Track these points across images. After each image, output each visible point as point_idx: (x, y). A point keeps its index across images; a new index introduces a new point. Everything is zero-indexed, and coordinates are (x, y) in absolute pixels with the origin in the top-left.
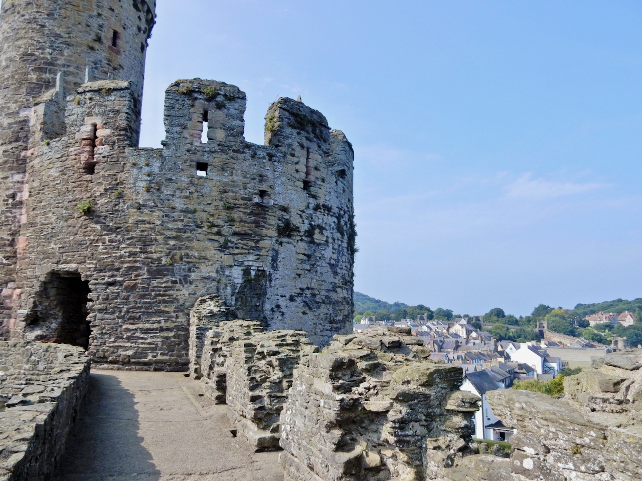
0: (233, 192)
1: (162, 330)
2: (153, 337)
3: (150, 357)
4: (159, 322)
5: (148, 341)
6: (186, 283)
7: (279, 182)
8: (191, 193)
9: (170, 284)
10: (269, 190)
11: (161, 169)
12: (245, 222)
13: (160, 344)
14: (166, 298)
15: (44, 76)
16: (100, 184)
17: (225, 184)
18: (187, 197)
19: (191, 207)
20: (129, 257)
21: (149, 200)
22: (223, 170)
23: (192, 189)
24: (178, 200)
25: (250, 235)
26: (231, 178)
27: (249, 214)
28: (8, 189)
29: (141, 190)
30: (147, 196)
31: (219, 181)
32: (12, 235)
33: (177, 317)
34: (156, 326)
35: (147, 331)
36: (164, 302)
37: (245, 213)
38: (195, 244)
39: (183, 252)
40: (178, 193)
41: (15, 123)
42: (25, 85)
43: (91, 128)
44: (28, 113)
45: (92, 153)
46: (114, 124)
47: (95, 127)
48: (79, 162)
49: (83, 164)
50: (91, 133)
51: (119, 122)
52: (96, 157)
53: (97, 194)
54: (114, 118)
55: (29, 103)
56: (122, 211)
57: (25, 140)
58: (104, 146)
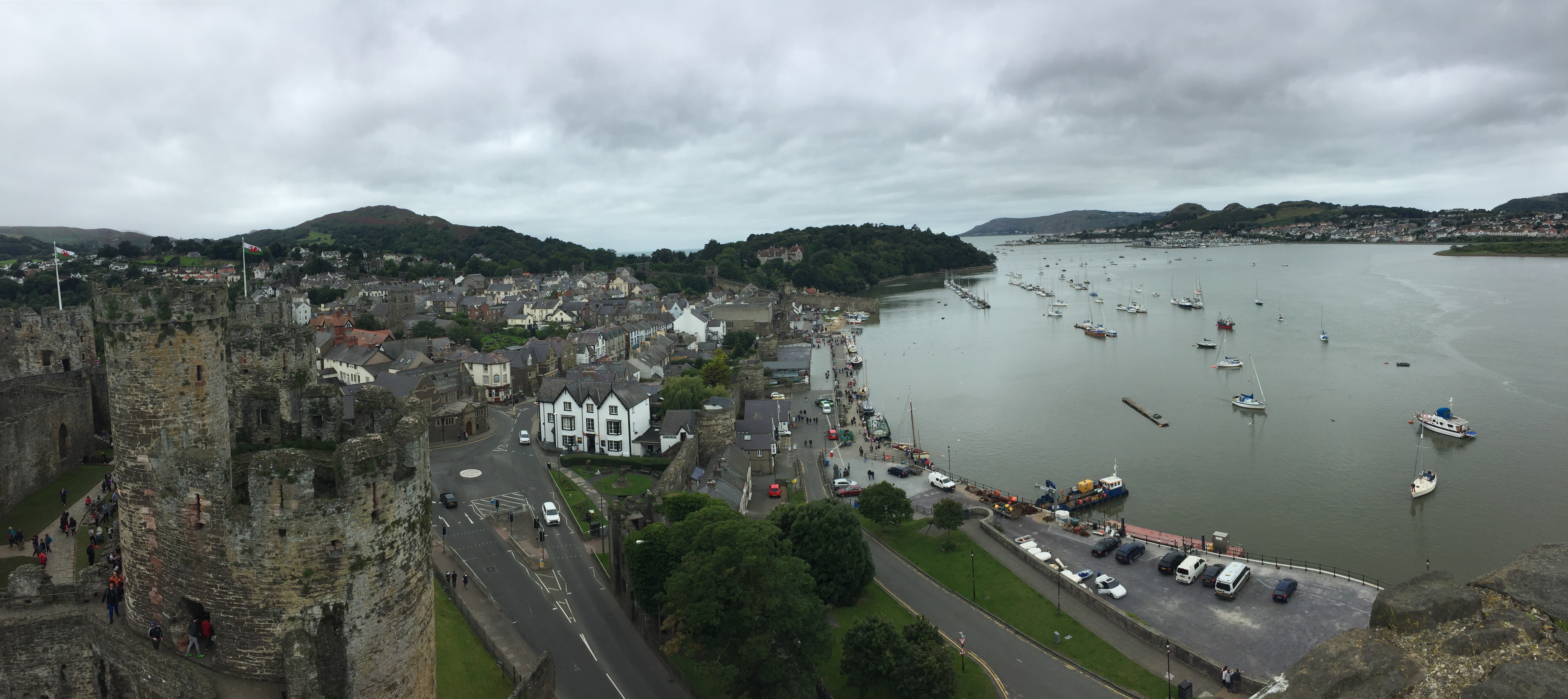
0: (309, 549)
1: (265, 654)
2: (259, 659)
3: (258, 673)
4: (262, 649)
5: (257, 661)
6: (279, 622)
7: (349, 528)
8: (276, 555)
9: (267, 623)
10: (340, 539)
11: (251, 536)
12: (322, 570)
13: (264, 665)
14: (265, 633)
15: (151, 429)
16: (209, 544)
17: (302, 544)
19: (278, 566)
20: (236, 601)
21: (245, 560)
22: (299, 533)
23: (277, 552)
24: (267, 561)
25: (327, 579)
26: (306, 538)
27: (323, 563)
28: (140, 519)
29: (238, 553)
30: (243, 557)
31: (297, 542)
32: (148, 554)
33: (275, 646)
34: (260, 652)
35: (254, 655)
36: (265, 635)
37: (320, 563)
38: (283, 593)
39: (275, 600)
40: (266, 556)
41: (136, 466)
42: (138, 436)
43: (195, 496)
44: (143, 459)
45: (199, 517)
46: (212, 497)
47: (198, 497)
48: (190, 522)
49: (193, 524)
50: (196, 501)
51: (216, 497)
52: (202, 521)
53: (207, 551)
54: (211, 492)
55: (143, 451)
56: (227, 567)
57: (145, 481)
58: (207, 514)
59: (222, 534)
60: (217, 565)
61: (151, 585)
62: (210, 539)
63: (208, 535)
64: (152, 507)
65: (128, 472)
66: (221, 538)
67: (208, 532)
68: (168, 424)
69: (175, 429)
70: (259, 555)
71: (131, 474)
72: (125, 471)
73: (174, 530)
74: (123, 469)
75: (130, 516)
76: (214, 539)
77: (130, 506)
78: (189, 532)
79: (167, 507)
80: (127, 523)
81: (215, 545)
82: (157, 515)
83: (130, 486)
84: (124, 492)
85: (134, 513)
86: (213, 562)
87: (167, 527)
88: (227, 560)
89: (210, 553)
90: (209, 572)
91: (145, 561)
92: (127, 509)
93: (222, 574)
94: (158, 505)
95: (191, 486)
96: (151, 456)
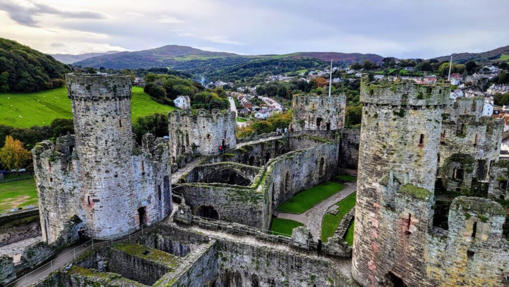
0: (490, 270)
11: (445, 249)
15: (384, 168)
16: (413, 246)
17: (485, 265)
18: (460, 268)
19: (462, 274)
22: (485, 257)
23: (464, 264)
24: (454, 268)
28: (369, 219)
29: (434, 257)
30: (437, 260)
31: (481, 263)
32: (371, 240)
40: (455, 264)
41: (371, 188)
42: (375, 171)
43: (408, 215)
44: (376, 185)
45: (408, 227)
46: (420, 218)
47: (410, 215)
48: (402, 229)
49: (404, 231)
50: (408, 218)
51: (422, 218)
52: (410, 230)
53: (411, 249)
54: (420, 214)
55: (377, 180)
56: (424, 263)
57: (375, 198)
58: (414, 227)
59: (424, 242)
60: (417, 260)
61: (369, 258)
62: (414, 243)
63: (413, 240)
64: (378, 214)
65: (366, 191)
66: (422, 245)
67: (414, 238)
68: (395, 167)
69: (399, 171)
70: (449, 263)
71: (367, 192)
72: (364, 190)
73: (390, 231)
74: (362, 188)
75: (363, 216)
76: (417, 243)
77: (363, 210)
78: (400, 234)
79: (388, 216)
80: (360, 220)
81: (417, 247)
82: (380, 219)
83: (365, 198)
84: (361, 201)
85: (365, 214)
86: (414, 257)
87: (385, 228)
88: (424, 259)
89: (412, 251)
90: (411, 263)
91: (368, 243)
92: (362, 211)
93: (419, 266)
94: (381, 214)
95: (406, 207)
96: (382, 184)
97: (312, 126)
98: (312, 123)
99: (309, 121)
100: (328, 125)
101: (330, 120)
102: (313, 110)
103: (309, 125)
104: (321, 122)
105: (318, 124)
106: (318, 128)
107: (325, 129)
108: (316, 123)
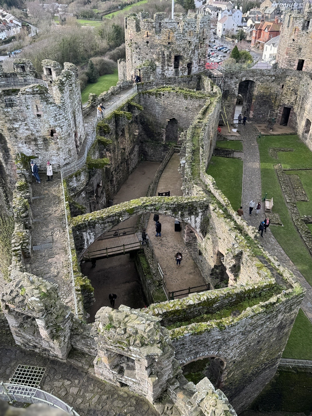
97: (168, 69)
98: (168, 66)
99: (163, 63)
100: (189, 65)
101: (191, 58)
102: (169, 43)
103: (162, 69)
104: (181, 63)
105: (176, 67)
106: (177, 73)
107: (186, 74)
108: (173, 65)
